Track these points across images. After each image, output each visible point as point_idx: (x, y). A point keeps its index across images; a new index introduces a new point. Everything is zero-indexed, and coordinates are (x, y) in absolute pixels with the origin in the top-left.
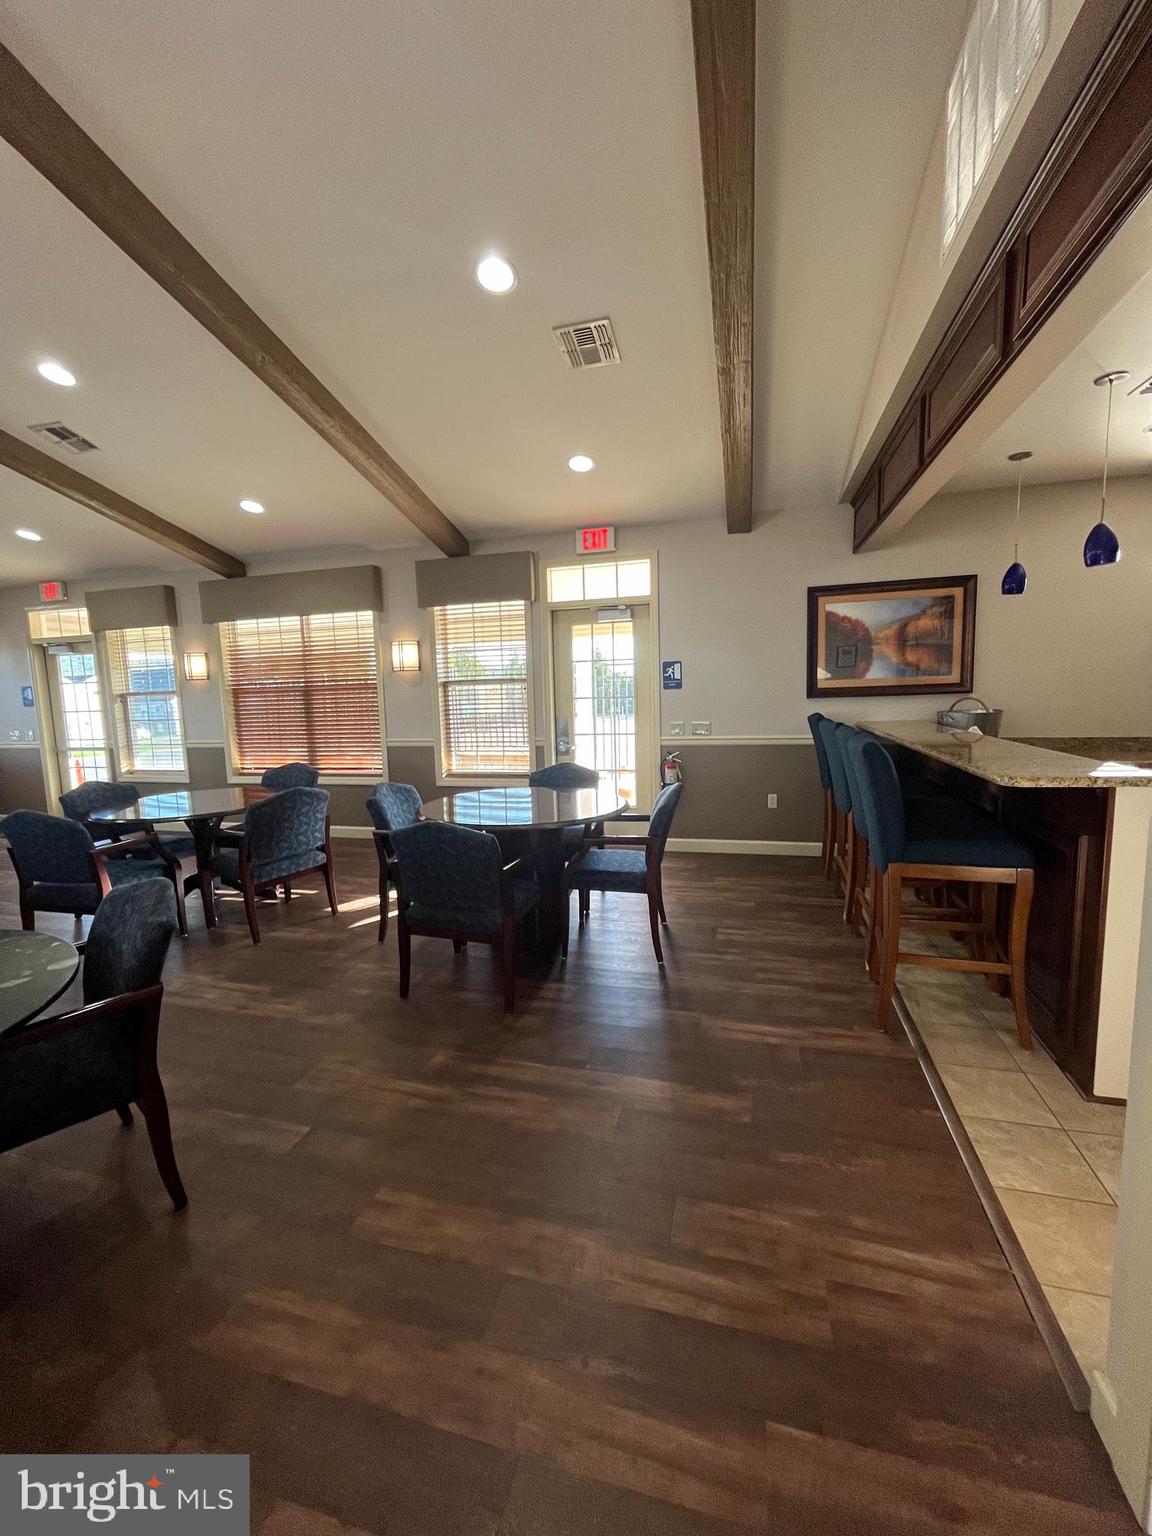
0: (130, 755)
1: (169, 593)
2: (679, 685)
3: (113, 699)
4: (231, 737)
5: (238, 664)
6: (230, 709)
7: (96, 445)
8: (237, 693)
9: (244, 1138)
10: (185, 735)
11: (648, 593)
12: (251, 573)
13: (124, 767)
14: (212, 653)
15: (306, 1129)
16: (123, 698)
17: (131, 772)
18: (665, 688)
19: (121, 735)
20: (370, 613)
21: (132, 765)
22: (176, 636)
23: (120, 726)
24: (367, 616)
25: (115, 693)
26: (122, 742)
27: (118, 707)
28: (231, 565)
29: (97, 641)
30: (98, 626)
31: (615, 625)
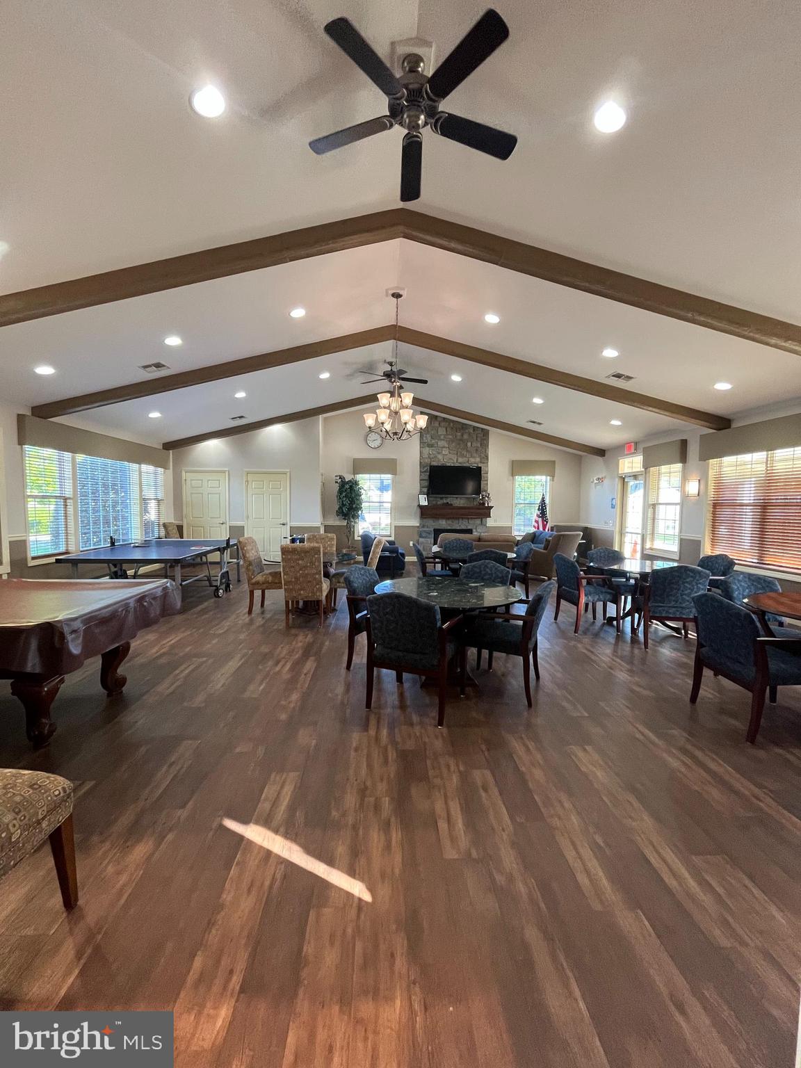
0: (652, 540)
1: (684, 443)
3: (649, 505)
4: (707, 534)
5: (719, 486)
6: (709, 516)
7: (632, 376)
8: (715, 505)
9: (565, 704)
10: (681, 531)
12: (734, 425)
13: (648, 545)
14: (703, 480)
15: (586, 715)
16: (654, 505)
17: (651, 549)
19: (649, 527)
21: (653, 544)
22: (684, 469)
23: (650, 522)
25: (650, 503)
26: (649, 531)
27: (650, 511)
28: (720, 423)
29: (646, 473)
30: (647, 465)
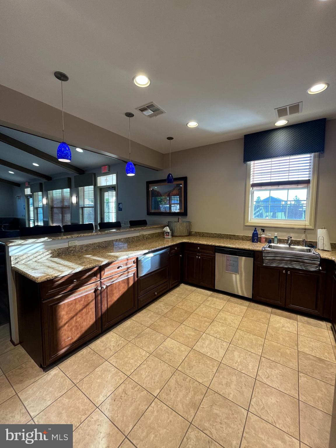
2: (121, 210)
3: (35, 208)
4: (50, 218)
6: (50, 212)
8: (52, 208)
11: (115, 184)
12: (52, 179)
14: (47, 198)
16: (37, 208)
18: (119, 210)
20: (69, 189)
22: (42, 194)
23: (36, 215)
24: (69, 190)
26: (36, 218)
30: (32, 192)
31: (113, 192)
